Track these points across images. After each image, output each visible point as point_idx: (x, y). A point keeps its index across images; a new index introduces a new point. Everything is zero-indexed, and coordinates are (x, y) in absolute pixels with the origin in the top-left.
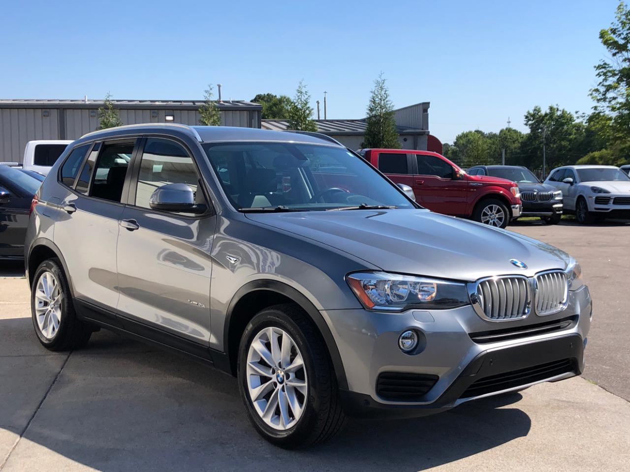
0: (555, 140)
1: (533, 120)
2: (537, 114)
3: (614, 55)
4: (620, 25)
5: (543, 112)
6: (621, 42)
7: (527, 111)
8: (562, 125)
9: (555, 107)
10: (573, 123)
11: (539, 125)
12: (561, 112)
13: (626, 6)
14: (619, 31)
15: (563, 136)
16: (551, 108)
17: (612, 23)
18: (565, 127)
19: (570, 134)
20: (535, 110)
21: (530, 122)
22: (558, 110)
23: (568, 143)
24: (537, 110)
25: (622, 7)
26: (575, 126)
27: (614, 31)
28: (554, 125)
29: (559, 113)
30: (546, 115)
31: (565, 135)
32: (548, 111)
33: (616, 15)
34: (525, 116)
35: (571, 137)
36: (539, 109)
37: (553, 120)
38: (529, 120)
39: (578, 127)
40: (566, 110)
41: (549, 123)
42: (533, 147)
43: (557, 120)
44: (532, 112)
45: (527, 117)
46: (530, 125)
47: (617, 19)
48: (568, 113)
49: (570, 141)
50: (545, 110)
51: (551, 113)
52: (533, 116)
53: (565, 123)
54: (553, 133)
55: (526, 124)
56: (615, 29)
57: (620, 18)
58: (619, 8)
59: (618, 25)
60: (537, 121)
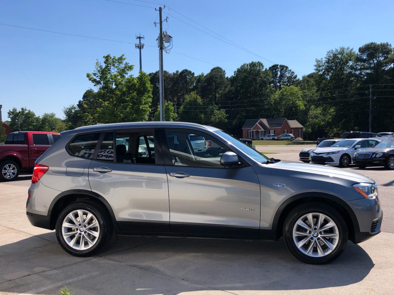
0: (25, 125)
1: (12, 115)
2: (15, 112)
3: (95, 86)
4: (98, 72)
5: (18, 111)
6: (98, 79)
7: (9, 110)
8: (29, 117)
9: (24, 108)
10: (35, 117)
11: (16, 117)
12: (28, 111)
13: (100, 63)
14: (97, 75)
15: (30, 124)
16: (22, 109)
17: (94, 71)
18: (31, 119)
19: (33, 123)
20: (13, 110)
21: (11, 116)
22: (26, 110)
23: (33, 127)
24: (15, 110)
25: (98, 63)
26: (36, 118)
27: (95, 74)
28: (24, 118)
29: (27, 112)
30: (20, 112)
31: (31, 123)
32: (21, 110)
33: (95, 67)
34: (8, 113)
35: (34, 124)
36: (16, 109)
37: (24, 115)
38: (10, 115)
39: (38, 119)
40: (30, 110)
41: (22, 117)
42: (13, 129)
43: (26, 115)
44: (12, 111)
45: (9, 113)
46: (11, 117)
47: (96, 69)
48: (31, 111)
49: (34, 126)
50: (19, 110)
51: (22, 112)
52: (13, 113)
53: (31, 117)
54: (24, 121)
55: (9, 117)
56: (96, 73)
57: (97, 69)
58: (97, 64)
59: (97, 72)
60: (15, 116)
